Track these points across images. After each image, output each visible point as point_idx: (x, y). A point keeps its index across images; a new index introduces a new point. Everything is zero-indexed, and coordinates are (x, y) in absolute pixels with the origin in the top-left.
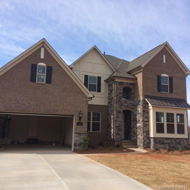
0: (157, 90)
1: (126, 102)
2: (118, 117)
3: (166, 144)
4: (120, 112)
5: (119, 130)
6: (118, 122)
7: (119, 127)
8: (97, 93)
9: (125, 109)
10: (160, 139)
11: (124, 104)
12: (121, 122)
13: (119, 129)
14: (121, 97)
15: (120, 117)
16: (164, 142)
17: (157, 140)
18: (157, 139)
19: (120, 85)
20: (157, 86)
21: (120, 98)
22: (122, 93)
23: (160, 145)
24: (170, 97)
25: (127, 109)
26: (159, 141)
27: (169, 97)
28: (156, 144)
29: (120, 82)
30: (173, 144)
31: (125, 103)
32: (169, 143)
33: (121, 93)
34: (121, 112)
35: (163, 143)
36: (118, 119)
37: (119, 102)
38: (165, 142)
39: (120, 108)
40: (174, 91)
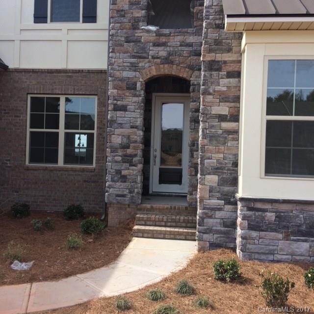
2: (124, 108)
4: (131, 87)
6: (121, 125)
7: (127, 147)
9: (154, 73)
13: (125, 156)
14: (136, 21)
15: (130, 108)
22: (144, 2)
25: (166, 70)
26: (278, 217)
31: (156, 44)
33: (137, 4)
34: (139, 85)
37: (128, 41)
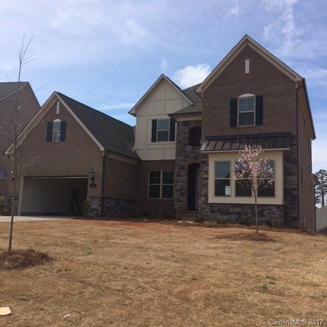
0: (229, 125)
1: (194, 151)
2: (181, 176)
3: (232, 213)
4: (183, 168)
5: (181, 195)
6: (179, 182)
7: (182, 190)
8: (168, 142)
9: (191, 162)
10: (220, 205)
11: (191, 155)
12: (184, 182)
13: (181, 193)
14: (185, 144)
15: (183, 175)
16: (228, 211)
17: (215, 207)
18: (215, 205)
19: (184, 125)
20: (229, 117)
21: (184, 147)
22: (188, 138)
23: (221, 215)
24: (258, 133)
25: (195, 161)
26: (218, 209)
27: (254, 133)
28: (211, 214)
29: (185, 122)
30: (247, 214)
31: (192, 153)
32: (239, 213)
33: (185, 139)
34: (186, 167)
35: (227, 213)
36: (179, 177)
37: (182, 152)
38: (230, 211)
39: (184, 161)
40: (265, 121)
